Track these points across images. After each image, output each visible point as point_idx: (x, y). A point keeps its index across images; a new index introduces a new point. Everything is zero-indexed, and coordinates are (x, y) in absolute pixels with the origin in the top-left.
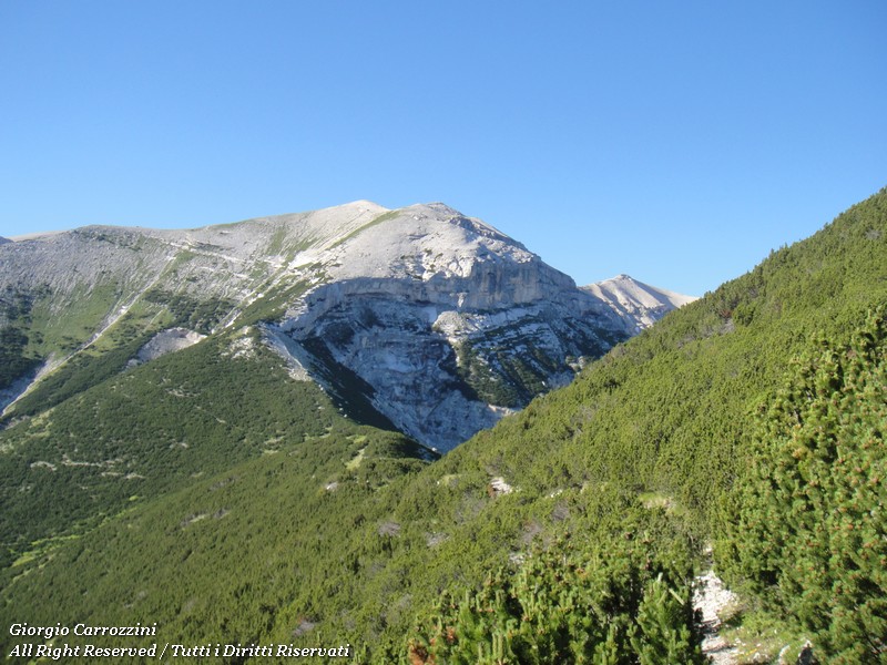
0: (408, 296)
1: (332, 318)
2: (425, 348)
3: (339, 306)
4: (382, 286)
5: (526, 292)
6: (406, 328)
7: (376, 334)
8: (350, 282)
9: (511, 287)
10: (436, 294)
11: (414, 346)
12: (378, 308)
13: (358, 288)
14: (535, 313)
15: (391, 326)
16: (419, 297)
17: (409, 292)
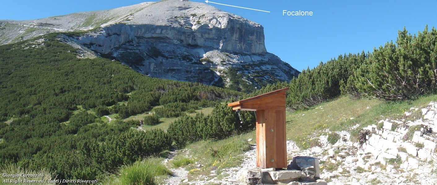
0: (182, 41)
1: (126, 49)
2: (199, 74)
3: (132, 41)
4: (164, 32)
5: (258, 46)
6: (184, 60)
7: (162, 63)
8: (140, 27)
9: (249, 42)
10: (202, 40)
11: (191, 72)
12: (160, 46)
13: (145, 33)
14: (266, 60)
15: (172, 58)
16: (190, 42)
17: (183, 38)
